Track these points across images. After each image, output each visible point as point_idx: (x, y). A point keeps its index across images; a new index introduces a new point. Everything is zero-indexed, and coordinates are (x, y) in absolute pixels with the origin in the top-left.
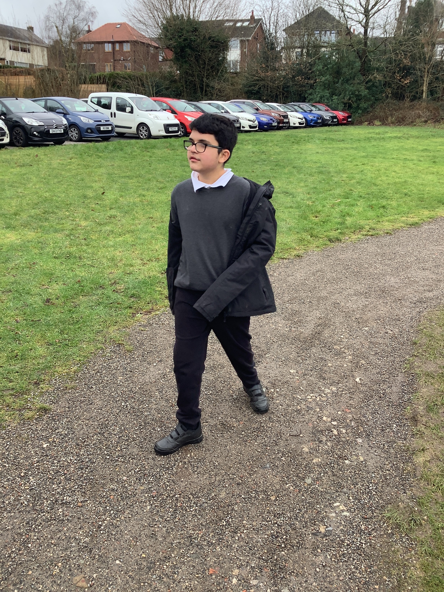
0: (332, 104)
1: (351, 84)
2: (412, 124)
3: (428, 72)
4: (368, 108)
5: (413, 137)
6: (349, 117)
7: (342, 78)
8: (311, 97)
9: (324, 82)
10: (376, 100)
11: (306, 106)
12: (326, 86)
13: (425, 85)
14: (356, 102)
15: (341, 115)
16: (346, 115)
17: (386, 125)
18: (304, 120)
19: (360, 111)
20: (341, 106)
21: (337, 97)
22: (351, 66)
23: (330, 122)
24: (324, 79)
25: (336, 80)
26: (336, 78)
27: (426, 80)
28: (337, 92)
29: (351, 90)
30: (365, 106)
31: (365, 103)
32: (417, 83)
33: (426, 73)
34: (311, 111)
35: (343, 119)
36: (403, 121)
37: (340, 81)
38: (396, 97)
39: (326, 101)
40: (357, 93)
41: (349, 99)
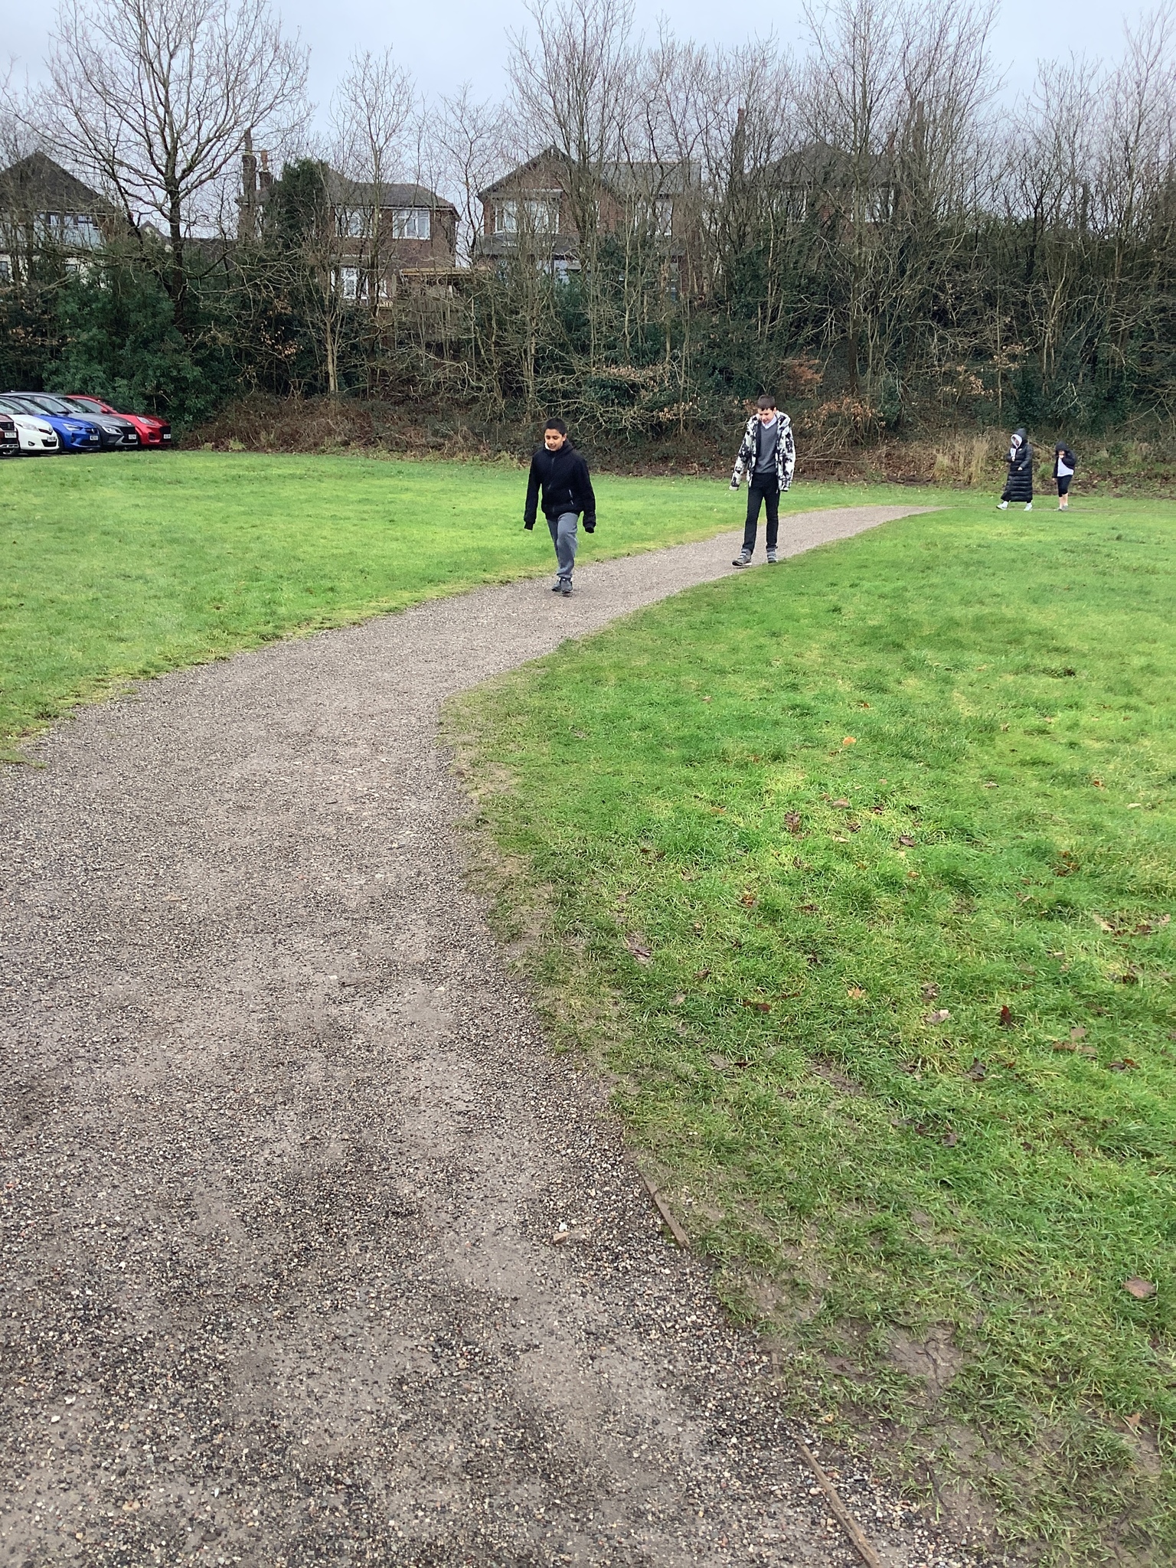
0: (116, 398)
1: (156, 352)
2: (315, 447)
3: (333, 331)
4: (206, 409)
5: (330, 476)
6: (166, 430)
7: (132, 337)
8: (56, 379)
9: (85, 345)
10: (222, 391)
11: (51, 401)
12: (94, 353)
13: (330, 359)
14: (175, 393)
15: (144, 424)
16: (158, 425)
17: (257, 450)
18: (54, 434)
19: (189, 418)
20: (140, 404)
21: (125, 382)
22: (150, 310)
23: (120, 441)
24: (84, 336)
25: (119, 341)
26: (116, 334)
27: (332, 349)
28: (123, 368)
29: (159, 367)
30: (200, 404)
31: (197, 397)
32: (311, 355)
33: (328, 335)
34: (67, 413)
35: (152, 436)
36: (296, 441)
37: (128, 343)
38: (270, 388)
39: (98, 389)
40: (175, 373)
41: (158, 387)
